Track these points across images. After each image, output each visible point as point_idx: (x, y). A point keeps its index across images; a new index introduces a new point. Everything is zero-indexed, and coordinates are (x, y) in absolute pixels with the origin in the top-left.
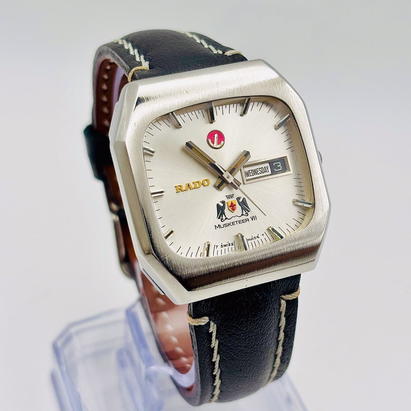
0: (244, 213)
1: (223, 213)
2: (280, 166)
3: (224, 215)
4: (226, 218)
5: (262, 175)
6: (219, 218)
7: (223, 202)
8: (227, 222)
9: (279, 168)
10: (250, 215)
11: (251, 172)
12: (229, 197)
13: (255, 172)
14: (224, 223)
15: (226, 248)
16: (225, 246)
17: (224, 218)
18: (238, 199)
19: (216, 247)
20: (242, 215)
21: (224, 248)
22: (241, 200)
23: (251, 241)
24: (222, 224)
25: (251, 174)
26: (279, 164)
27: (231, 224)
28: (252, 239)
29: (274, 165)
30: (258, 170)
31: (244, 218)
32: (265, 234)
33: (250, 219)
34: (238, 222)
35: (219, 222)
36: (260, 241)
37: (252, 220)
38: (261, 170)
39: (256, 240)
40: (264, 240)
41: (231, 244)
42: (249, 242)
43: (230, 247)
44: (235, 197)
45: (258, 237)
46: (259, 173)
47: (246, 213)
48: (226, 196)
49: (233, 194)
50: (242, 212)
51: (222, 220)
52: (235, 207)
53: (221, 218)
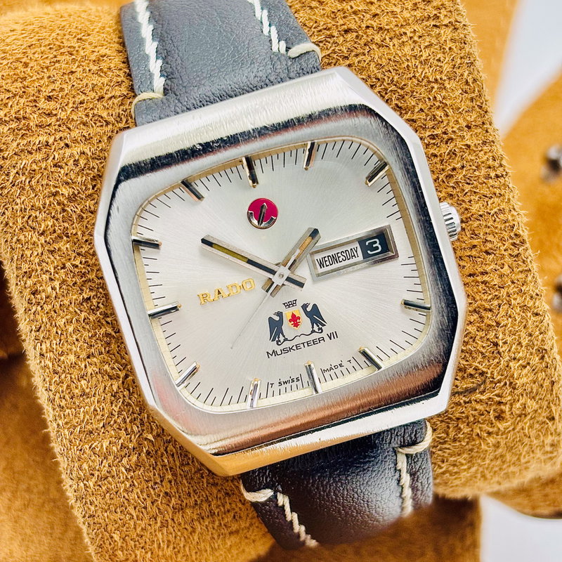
0: (316, 328)
2: (377, 245)
3: (281, 335)
4: (286, 340)
5: (347, 262)
6: (273, 340)
7: (280, 314)
8: (287, 345)
9: (377, 248)
10: (327, 330)
11: (326, 259)
12: (288, 305)
13: (335, 259)
14: (282, 347)
15: (288, 386)
16: (284, 383)
17: (282, 339)
18: (304, 307)
19: (270, 386)
20: (313, 331)
21: (283, 386)
22: (309, 309)
23: (330, 373)
24: (278, 349)
25: (328, 263)
26: (376, 242)
27: (295, 348)
28: (331, 369)
29: (367, 244)
30: (339, 255)
31: (315, 336)
32: (353, 361)
33: (327, 338)
34: (306, 344)
35: (273, 346)
36: (345, 372)
37: (331, 339)
38: (345, 254)
39: (338, 371)
40: (351, 370)
41: (295, 380)
42: (327, 374)
43: (294, 384)
44: (300, 304)
45: (341, 365)
46: (341, 259)
47: (319, 329)
48: (284, 304)
49: (296, 300)
50: (313, 327)
51: (280, 343)
52: (298, 321)
53: (277, 339)
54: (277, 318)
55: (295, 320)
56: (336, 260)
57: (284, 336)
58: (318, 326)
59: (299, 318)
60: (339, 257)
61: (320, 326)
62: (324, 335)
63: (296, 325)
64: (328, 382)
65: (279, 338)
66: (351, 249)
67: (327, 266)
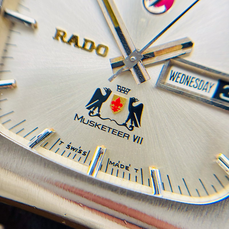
0: (129, 124)
1: (99, 105)
3: (97, 109)
4: (98, 115)
5: (196, 90)
6: (88, 108)
7: (109, 92)
8: (96, 120)
10: (137, 132)
11: (180, 76)
12: (121, 89)
13: (187, 80)
14: (91, 119)
15: (73, 153)
16: (73, 149)
17: (96, 112)
18: (133, 100)
19: (59, 142)
20: (125, 125)
21: (69, 151)
22: (135, 105)
23: (114, 167)
24: (87, 118)
25: (179, 80)
27: (100, 127)
28: (117, 165)
29: (225, 87)
30: (194, 80)
31: (124, 129)
32: (139, 171)
33: (131, 138)
34: (111, 130)
35: (85, 113)
36: (127, 176)
37: (134, 141)
38: (199, 83)
39: (121, 171)
40: (133, 177)
41: (82, 153)
42: (110, 166)
43: (79, 155)
44: (130, 95)
45: (127, 168)
46: (192, 84)
47: (131, 126)
48: (118, 86)
49: (129, 90)
50: (127, 121)
51: (91, 114)
52: (119, 107)
53: (92, 110)
54: (104, 93)
55: (117, 105)
56: (188, 82)
57: (99, 111)
58: (132, 123)
59: (121, 105)
60: (192, 82)
61: (133, 125)
62: (131, 134)
63: (115, 109)
64: (106, 174)
65: (94, 109)
66: (208, 83)
67: (176, 81)
